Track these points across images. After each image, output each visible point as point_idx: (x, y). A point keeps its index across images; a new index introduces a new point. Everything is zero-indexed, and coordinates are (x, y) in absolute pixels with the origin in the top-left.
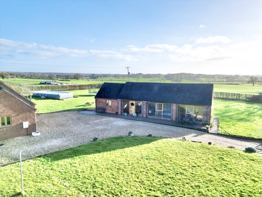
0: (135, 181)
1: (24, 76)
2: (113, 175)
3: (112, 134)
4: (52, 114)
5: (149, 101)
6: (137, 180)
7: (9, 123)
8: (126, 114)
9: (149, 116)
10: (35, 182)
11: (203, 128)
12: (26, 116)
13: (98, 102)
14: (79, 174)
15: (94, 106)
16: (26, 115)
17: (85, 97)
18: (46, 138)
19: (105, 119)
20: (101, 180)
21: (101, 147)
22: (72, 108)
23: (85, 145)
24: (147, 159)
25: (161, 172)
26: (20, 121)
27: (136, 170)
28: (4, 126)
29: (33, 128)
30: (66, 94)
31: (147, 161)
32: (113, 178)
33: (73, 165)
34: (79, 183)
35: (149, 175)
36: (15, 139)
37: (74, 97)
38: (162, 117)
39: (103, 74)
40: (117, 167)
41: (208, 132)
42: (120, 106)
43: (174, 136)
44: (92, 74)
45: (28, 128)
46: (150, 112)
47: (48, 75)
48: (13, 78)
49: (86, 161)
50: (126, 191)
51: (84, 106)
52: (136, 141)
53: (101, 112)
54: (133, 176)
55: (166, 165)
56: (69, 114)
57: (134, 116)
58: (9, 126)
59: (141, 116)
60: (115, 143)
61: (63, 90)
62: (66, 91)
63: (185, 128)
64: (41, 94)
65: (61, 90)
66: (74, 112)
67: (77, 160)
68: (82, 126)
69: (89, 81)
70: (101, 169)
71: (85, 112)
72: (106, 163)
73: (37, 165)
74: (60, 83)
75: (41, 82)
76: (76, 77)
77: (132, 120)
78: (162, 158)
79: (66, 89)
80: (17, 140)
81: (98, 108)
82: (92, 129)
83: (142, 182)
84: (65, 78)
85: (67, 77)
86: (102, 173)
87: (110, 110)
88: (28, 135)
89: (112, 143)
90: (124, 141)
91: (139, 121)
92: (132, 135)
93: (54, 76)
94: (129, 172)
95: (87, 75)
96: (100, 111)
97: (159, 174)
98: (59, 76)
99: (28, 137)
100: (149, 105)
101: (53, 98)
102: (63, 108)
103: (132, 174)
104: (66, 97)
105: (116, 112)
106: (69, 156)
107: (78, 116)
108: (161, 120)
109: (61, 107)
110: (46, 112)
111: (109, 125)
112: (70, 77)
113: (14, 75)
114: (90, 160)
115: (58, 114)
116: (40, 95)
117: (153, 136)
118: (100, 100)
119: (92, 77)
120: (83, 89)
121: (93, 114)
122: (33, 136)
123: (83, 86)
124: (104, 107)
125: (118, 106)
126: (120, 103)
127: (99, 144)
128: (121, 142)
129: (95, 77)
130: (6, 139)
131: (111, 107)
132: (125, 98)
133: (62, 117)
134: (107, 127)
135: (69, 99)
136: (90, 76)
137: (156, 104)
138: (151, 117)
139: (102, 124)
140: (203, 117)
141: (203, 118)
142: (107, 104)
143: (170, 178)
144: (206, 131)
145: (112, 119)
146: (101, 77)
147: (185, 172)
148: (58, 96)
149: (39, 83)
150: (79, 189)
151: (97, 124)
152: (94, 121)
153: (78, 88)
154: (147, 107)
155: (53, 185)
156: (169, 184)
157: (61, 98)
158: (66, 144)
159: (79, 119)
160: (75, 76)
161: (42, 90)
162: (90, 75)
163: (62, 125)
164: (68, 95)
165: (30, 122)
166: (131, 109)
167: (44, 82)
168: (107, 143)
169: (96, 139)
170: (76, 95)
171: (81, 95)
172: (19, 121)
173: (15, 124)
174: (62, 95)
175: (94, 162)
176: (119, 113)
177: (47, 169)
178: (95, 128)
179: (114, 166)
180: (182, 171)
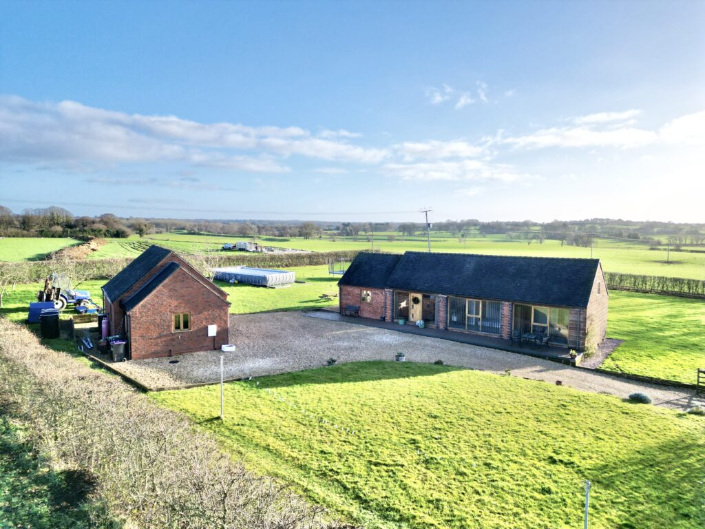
0: (387, 421)
1: (184, 229)
2: (353, 411)
3: (364, 356)
4: (253, 316)
5: (452, 294)
6: (390, 420)
7: (186, 326)
8: (401, 322)
9: (453, 327)
10: (236, 409)
11: (563, 356)
12: (214, 315)
13: (346, 293)
14: (300, 405)
15: (336, 302)
16: (214, 312)
17: (319, 283)
18: (245, 356)
19: (356, 330)
20: (333, 415)
21: (339, 374)
22: (293, 305)
23: (312, 370)
24: (417, 396)
25: (435, 413)
26: (204, 323)
27: (392, 408)
28: (178, 331)
29: (223, 337)
30: (281, 274)
31: (416, 399)
32: (352, 415)
33: (291, 394)
34: (300, 415)
35: (413, 416)
36: (195, 354)
37: (296, 282)
38: (479, 331)
39: (370, 224)
40: (361, 402)
41: (574, 365)
42: (389, 303)
43: (491, 368)
44: (344, 224)
45: (216, 336)
46: (455, 319)
47: (238, 227)
48: (161, 232)
49: (311, 391)
50: (368, 430)
51: (317, 301)
52: (408, 370)
53: (351, 316)
54: (386, 415)
55: (449, 406)
56: (287, 318)
57: (418, 326)
58: (186, 330)
59: (434, 326)
60: (365, 371)
61: (273, 266)
62: (281, 269)
63: (524, 354)
64: (229, 274)
65: (269, 266)
66: (296, 314)
67: (297, 389)
68: (310, 340)
69: (334, 241)
70: (335, 403)
71: (318, 314)
72: (343, 396)
73: (236, 391)
74: (266, 247)
75: (225, 244)
76: (304, 231)
77: (412, 333)
78: (445, 397)
79: (279, 263)
80: (198, 356)
81: (344, 306)
82: (329, 345)
83: (397, 424)
84: (277, 233)
85: (282, 232)
86: (336, 408)
87: (370, 312)
88: (215, 349)
89: (361, 370)
90: (385, 368)
91: (427, 336)
92: (404, 359)
93: (251, 228)
94: (379, 410)
95: (332, 226)
96: (348, 313)
97: (431, 416)
98: (263, 228)
99: (215, 352)
100: (451, 302)
101: (254, 283)
102: (273, 305)
103: (384, 412)
104: (280, 282)
105: (381, 317)
106: (284, 382)
107: (303, 321)
108: (477, 336)
109: (270, 303)
110: (242, 312)
111: (363, 340)
112: (289, 230)
113: (162, 227)
114: (319, 390)
115: (264, 315)
116: (227, 277)
117: (444, 364)
118: (349, 289)
119: (342, 230)
120: (317, 264)
121: (333, 318)
122: (223, 352)
123: (318, 255)
124: (358, 305)
125: (385, 303)
126: (389, 297)
127: (337, 370)
128: (378, 369)
129: (351, 230)
130: (180, 354)
131: (370, 304)
132: (401, 288)
133: (272, 321)
134: (357, 344)
135: (285, 287)
136: (338, 228)
137: (467, 300)
138: (455, 330)
139: (349, 338)
140: (569, 333)
141: (570, 336)
142: (364, 299)
143: (447, 422)
144: (570, 363)
145: (370, 330)
146: (365, 230)
147: (476, 418)
148: (264, 279)
149: (220, 247)
150: (299, 422)
151: (340, 338)
152: (334, 333)
153: (307, 261)
154: (447, 306)
155: (262, 414)
156: (440, 429)
157: (269, 284)
158: (281, 366)
159: (304, 327)
160: (301, 228)
161: (230, 265)
162: (338, 225)
163: (274, 337)
164: (285, 278)
165: (219, 326)
166: (412, 311)
167: (231, 246)
168: (352, 369)
169: (334, 361)
170: (302, 276)
171: (311, 277)
172: (202, 323)
173: (196, 328)
174: (272, 276)
175: (324, 393)
176: (388, 318)
177: (251, 396)
178: (335, 344)
179: (357, 401)
180: (472, 416)
